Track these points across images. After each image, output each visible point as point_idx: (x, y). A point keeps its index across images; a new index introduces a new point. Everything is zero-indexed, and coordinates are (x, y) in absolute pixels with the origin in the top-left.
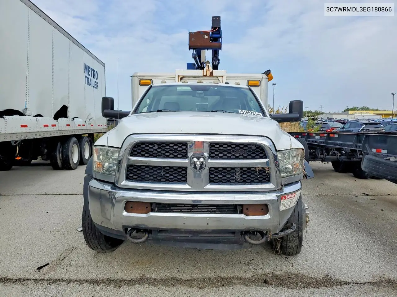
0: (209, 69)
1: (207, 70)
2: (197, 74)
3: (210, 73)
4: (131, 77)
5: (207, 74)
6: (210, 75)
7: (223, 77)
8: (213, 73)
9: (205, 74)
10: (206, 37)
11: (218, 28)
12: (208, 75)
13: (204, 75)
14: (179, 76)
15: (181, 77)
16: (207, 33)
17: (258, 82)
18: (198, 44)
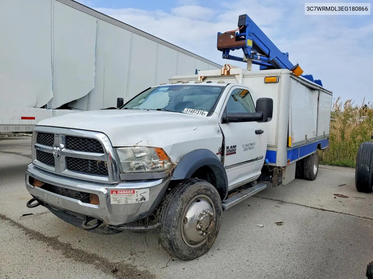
0: (226, 68)
1: (224, 69)
2: (216, 74)
3: (227, 71)
4: (169, 80)
5: (224, 73)
7: (239, 75)
8: (230, 71)
9: (223, 74)
10: (232, 37)
11: (243, 26)
12: (226, 74)
14: (201, 77)
15: (203, 77)
16: (233, 33)
17: (275, 78)
18: (225, 45)
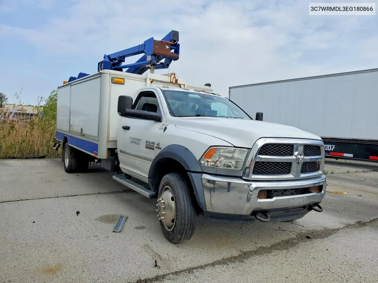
1: (173, 77)
3: (176, 80)
6: (175, 83)
7: (184, 85)
10: (167, 47)
11: (177, 41)
12: (174, 82)
13: (171, 82)
14: (150, 79)
15: (152, 80)
18: (161, 52)
